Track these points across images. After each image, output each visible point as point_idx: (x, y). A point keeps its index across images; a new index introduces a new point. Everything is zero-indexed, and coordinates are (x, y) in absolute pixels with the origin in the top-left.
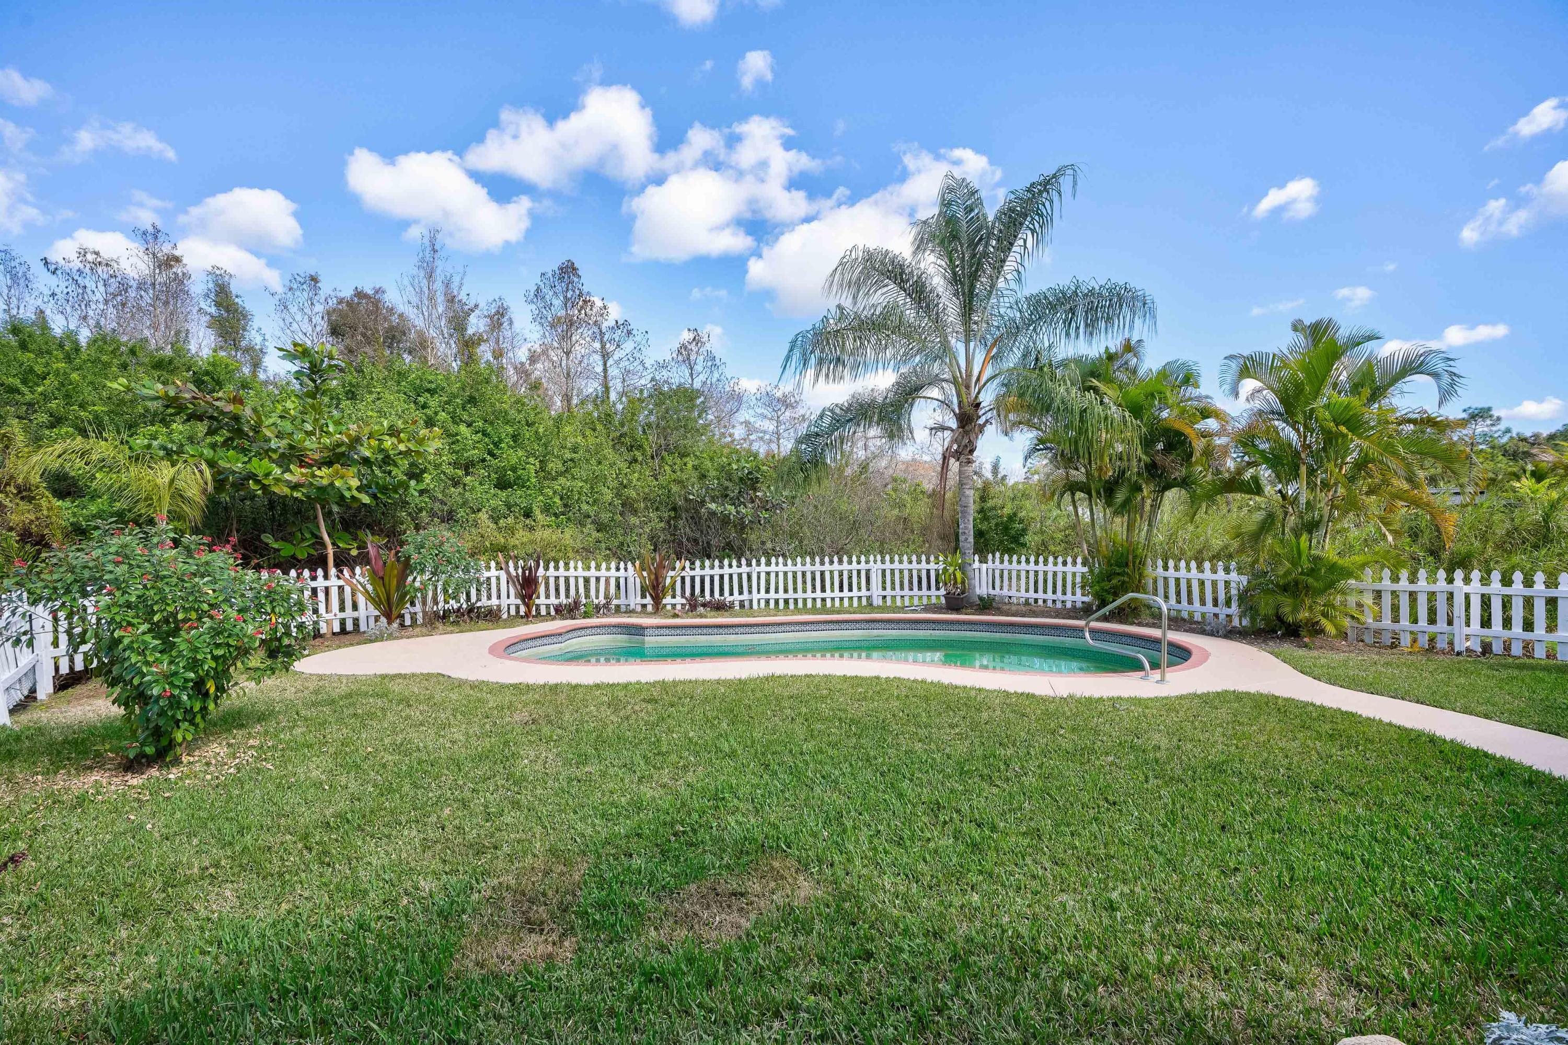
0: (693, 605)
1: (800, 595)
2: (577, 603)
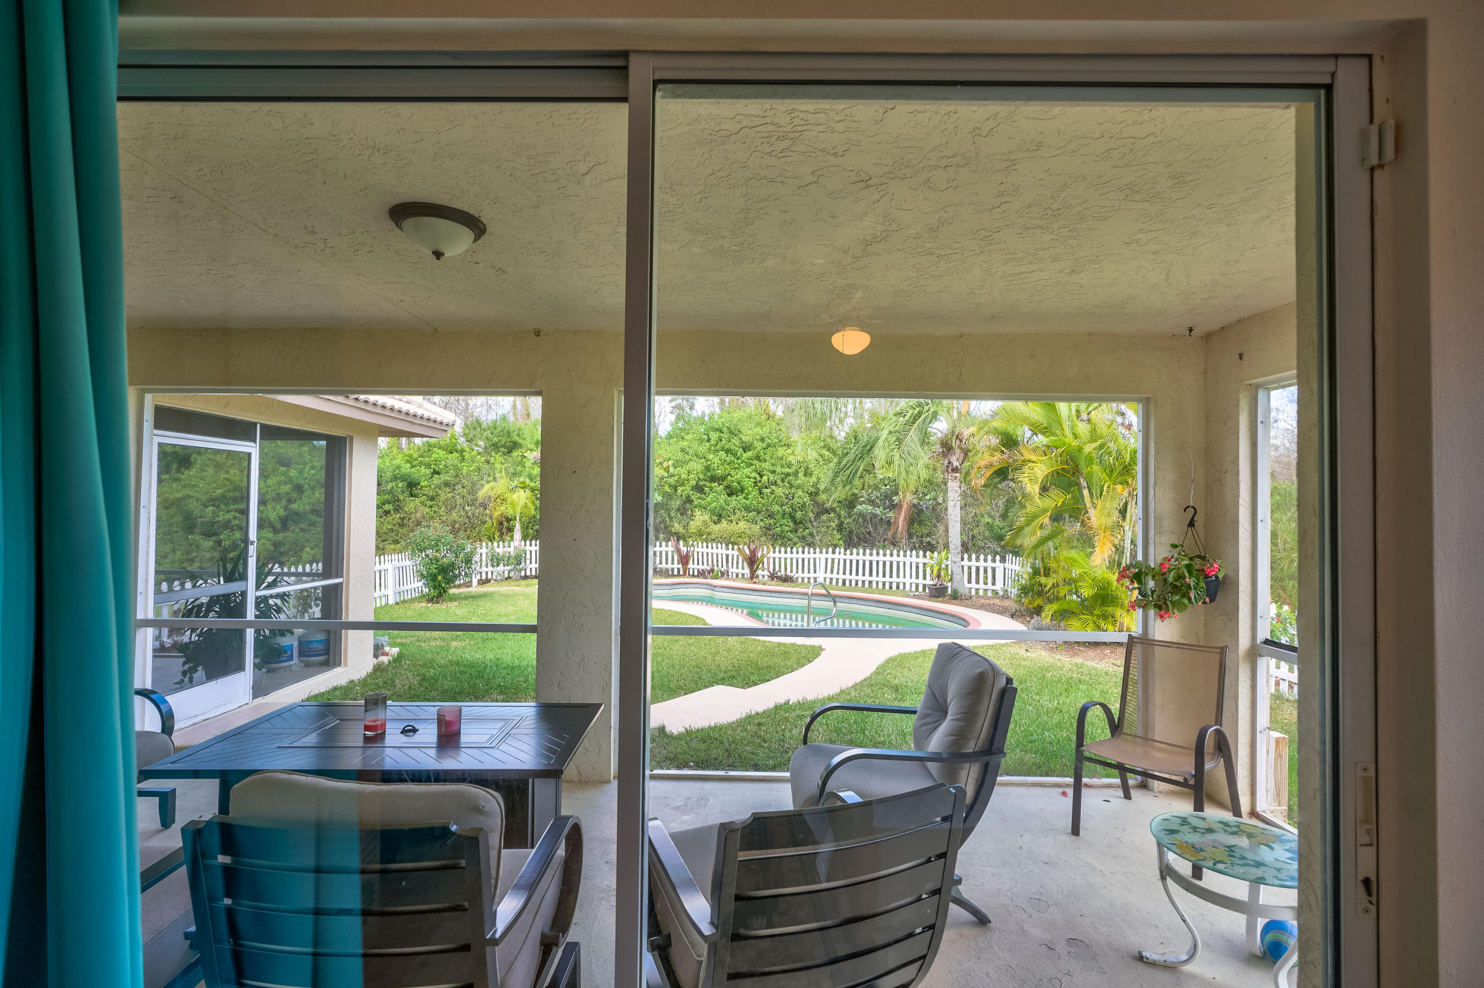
0: (773, 577)
2: (712, 570)
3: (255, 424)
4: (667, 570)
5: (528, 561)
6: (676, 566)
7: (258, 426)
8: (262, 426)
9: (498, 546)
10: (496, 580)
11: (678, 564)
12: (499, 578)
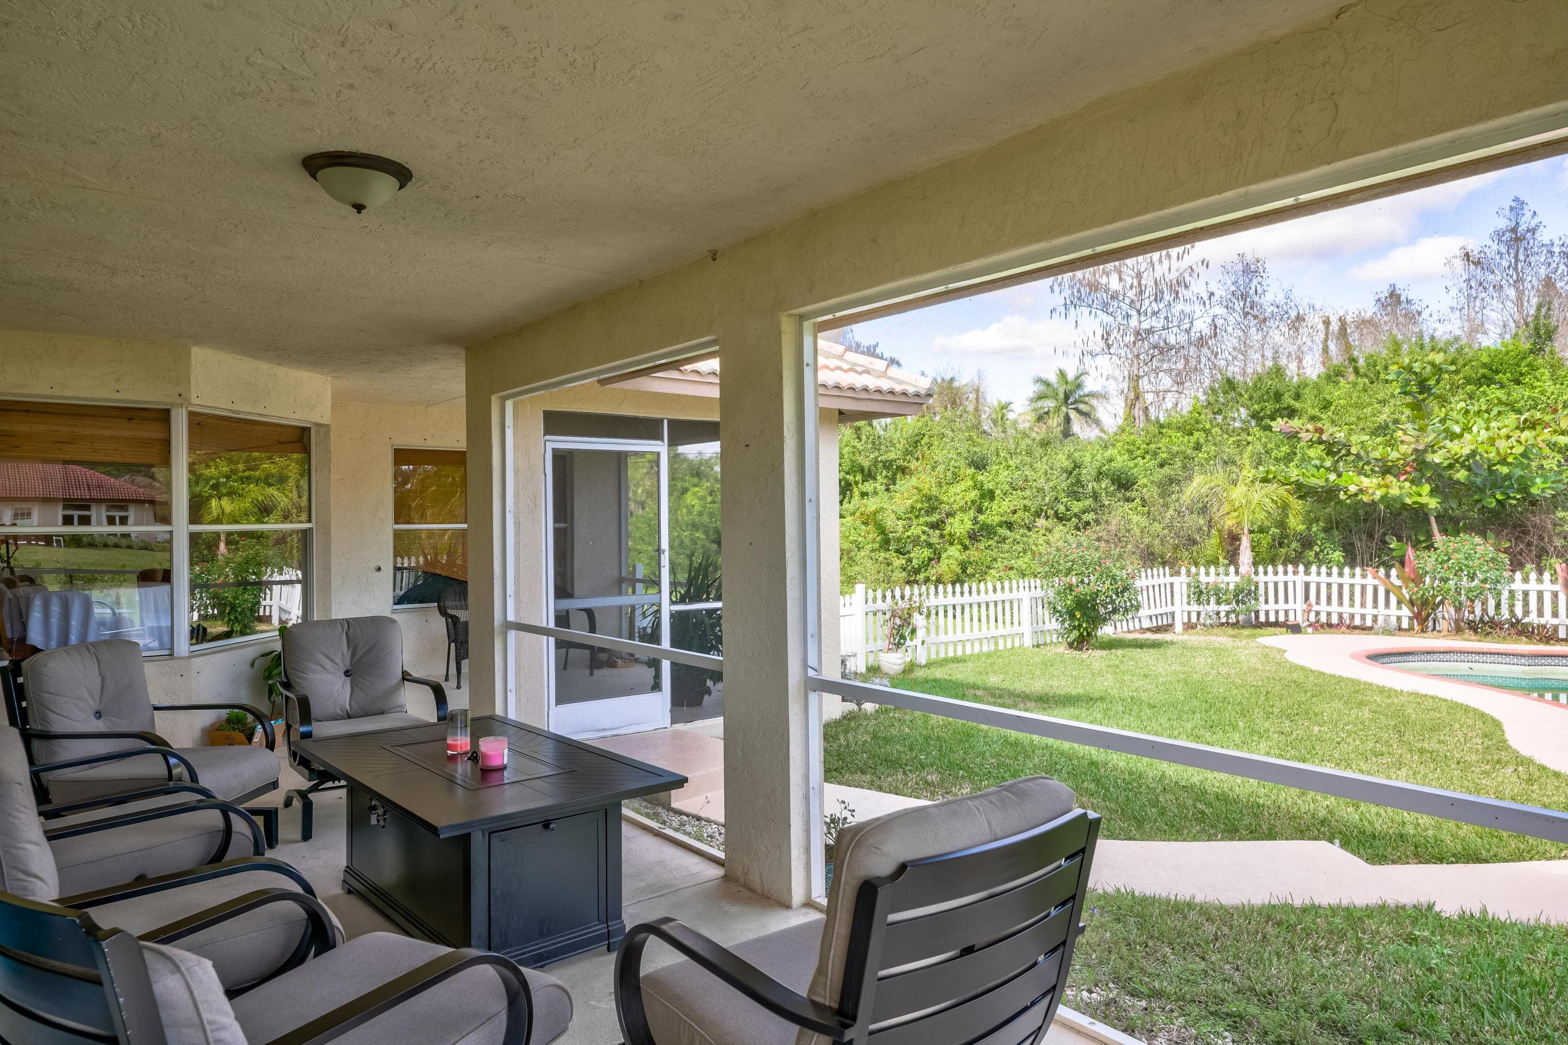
3: (662, 420)
5: (1262, 599)
7: (666, 422)
8: (670, 421)
9: (1208, 574)
10: (1204, 625)
12: (1209, 622)
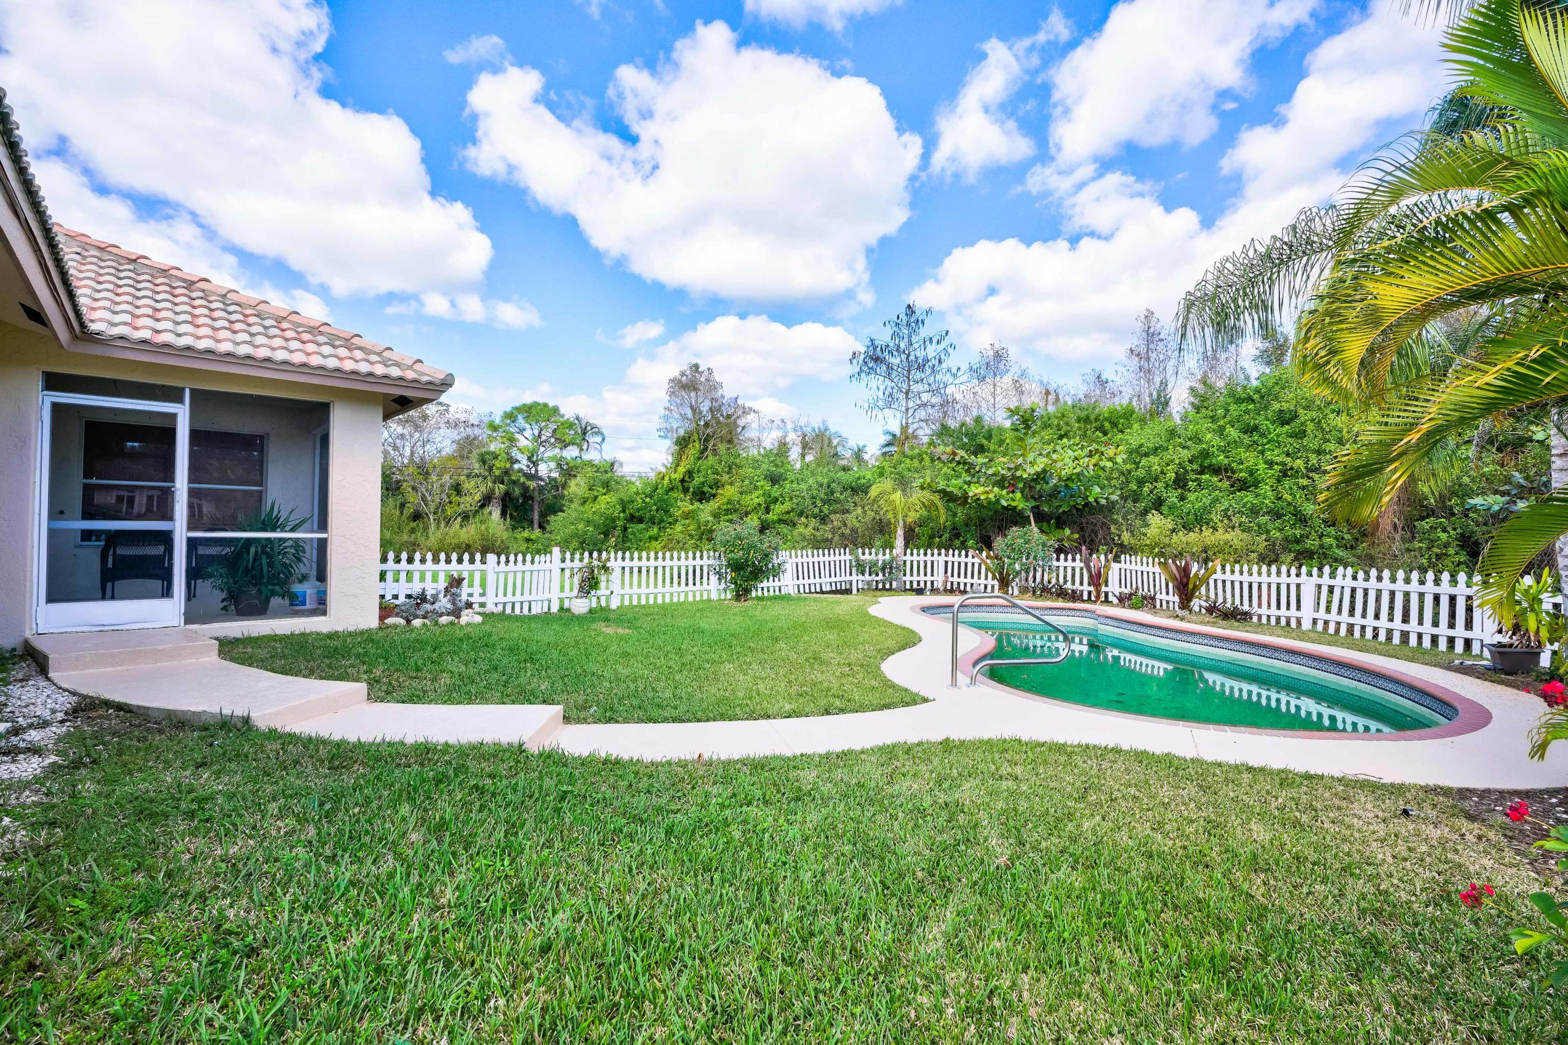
1: (1357, 620)
3: (181, 389)
4: (1074, 592)
6: (1086, 588)
7: (187, 392)
8: (192, 390)
9: (864, 554)
11: (1089, 585)
